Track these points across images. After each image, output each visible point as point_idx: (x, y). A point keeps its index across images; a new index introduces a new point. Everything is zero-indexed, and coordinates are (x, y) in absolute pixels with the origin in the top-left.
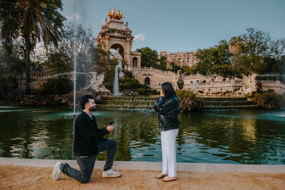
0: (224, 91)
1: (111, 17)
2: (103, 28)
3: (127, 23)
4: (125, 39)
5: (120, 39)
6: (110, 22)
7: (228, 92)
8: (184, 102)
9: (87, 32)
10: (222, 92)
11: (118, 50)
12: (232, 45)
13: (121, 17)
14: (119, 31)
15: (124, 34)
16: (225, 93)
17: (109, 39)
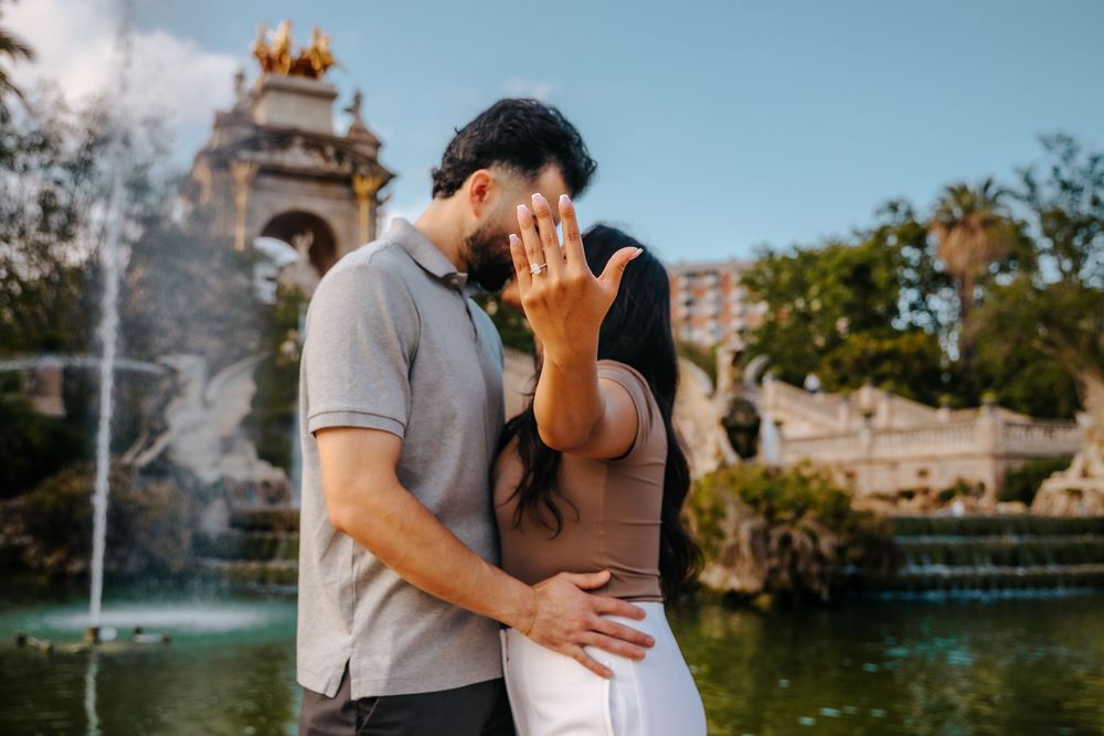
0: (940, 482)
1: (270, 63)
2: (224, 121)
3: (358, 99)
4: (347, 181)
5: (313, 187)
6: (267, 88)
7: (962, 489)
8: (786, 540)
9: (140, 135)
10: (926, 491)
11: (304, 242)
12: (950, 226)
13: (325, 67)
14: (315, 142)
15: (340, 156)
16: (946, 497)
17: (254, 185)
